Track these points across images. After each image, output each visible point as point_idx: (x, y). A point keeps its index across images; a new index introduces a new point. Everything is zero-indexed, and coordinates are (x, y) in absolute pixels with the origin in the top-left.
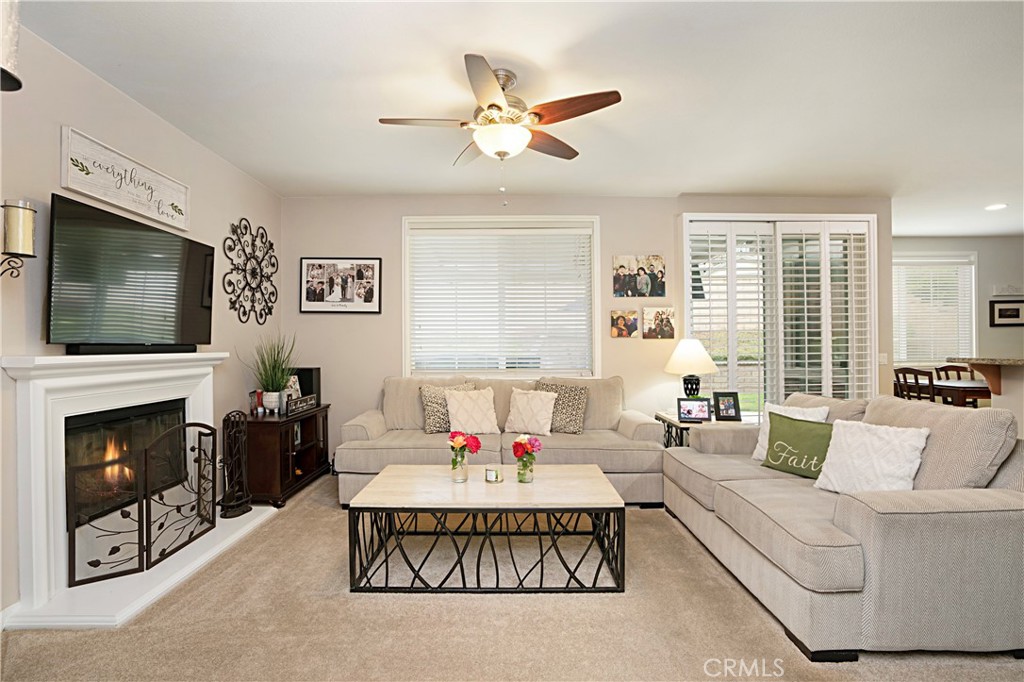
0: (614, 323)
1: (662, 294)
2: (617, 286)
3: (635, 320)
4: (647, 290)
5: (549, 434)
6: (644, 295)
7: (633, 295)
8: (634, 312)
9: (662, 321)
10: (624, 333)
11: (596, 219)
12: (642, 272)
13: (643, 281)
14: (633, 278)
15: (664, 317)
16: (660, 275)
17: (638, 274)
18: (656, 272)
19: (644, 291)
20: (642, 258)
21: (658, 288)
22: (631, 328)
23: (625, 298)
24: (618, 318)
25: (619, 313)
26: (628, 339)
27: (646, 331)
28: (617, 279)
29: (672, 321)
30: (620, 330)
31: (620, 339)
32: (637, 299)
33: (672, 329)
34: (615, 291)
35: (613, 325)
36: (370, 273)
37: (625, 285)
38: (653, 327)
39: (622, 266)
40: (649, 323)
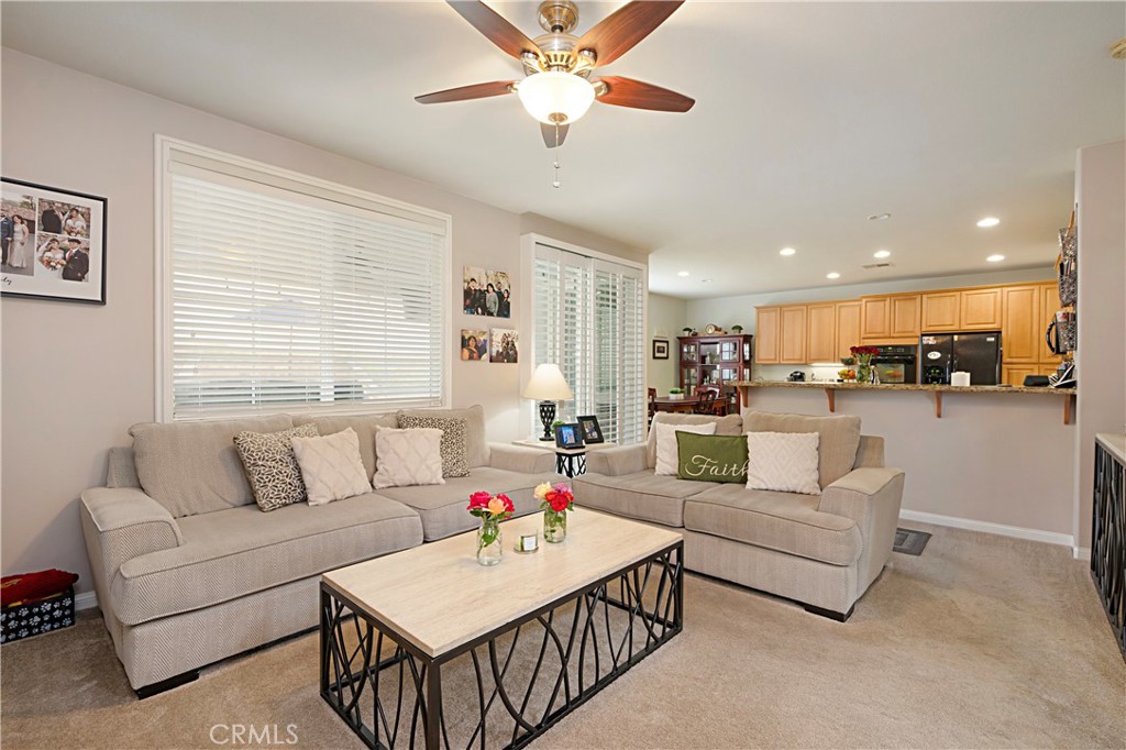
0: (464, 343)
1: (507, 316)
2: (468, 301)
3: (485, 341)
4: (495, 309)
5: (443, 481)
6: (491, 314)
7: (483, 314)
8: (484, 333)
9: (508, 344)
10: (475, 355)
11: (448, 218)
12: (490, 289)
13: (492, 297)
14: (483, 293)
15: (510, 339)
16: (506, 295)
17: (487, 291)
18: (503, 290)
19: (492, 310)
20: (491, 273)
21: (504, 310)
22: (481, 350)
23: (475, 316)
24: (470, 338)
25: (471, 333)
26: (478, 362)
27: (494, 354)
28: (467, 293)
29: (516, 344)
30: (471, 352)
31: (472, 362)
32: (486, 318)
33: (516, 353)
34: (466, 307)
35: (463, 346)
36: (80, 223)
37: (474, 301)
38: (501, 350)
39: (473, 280)
40: (497, 347)
